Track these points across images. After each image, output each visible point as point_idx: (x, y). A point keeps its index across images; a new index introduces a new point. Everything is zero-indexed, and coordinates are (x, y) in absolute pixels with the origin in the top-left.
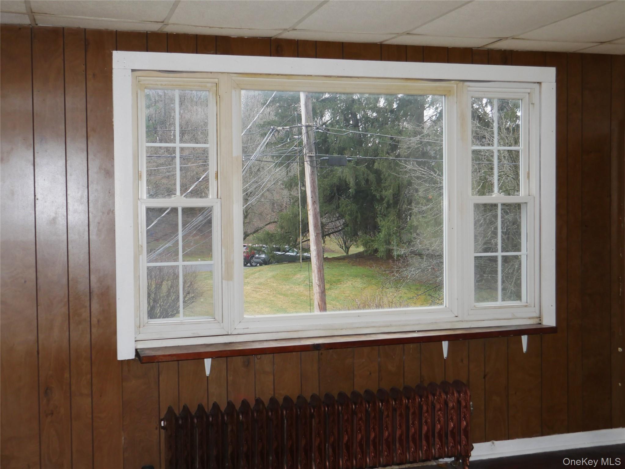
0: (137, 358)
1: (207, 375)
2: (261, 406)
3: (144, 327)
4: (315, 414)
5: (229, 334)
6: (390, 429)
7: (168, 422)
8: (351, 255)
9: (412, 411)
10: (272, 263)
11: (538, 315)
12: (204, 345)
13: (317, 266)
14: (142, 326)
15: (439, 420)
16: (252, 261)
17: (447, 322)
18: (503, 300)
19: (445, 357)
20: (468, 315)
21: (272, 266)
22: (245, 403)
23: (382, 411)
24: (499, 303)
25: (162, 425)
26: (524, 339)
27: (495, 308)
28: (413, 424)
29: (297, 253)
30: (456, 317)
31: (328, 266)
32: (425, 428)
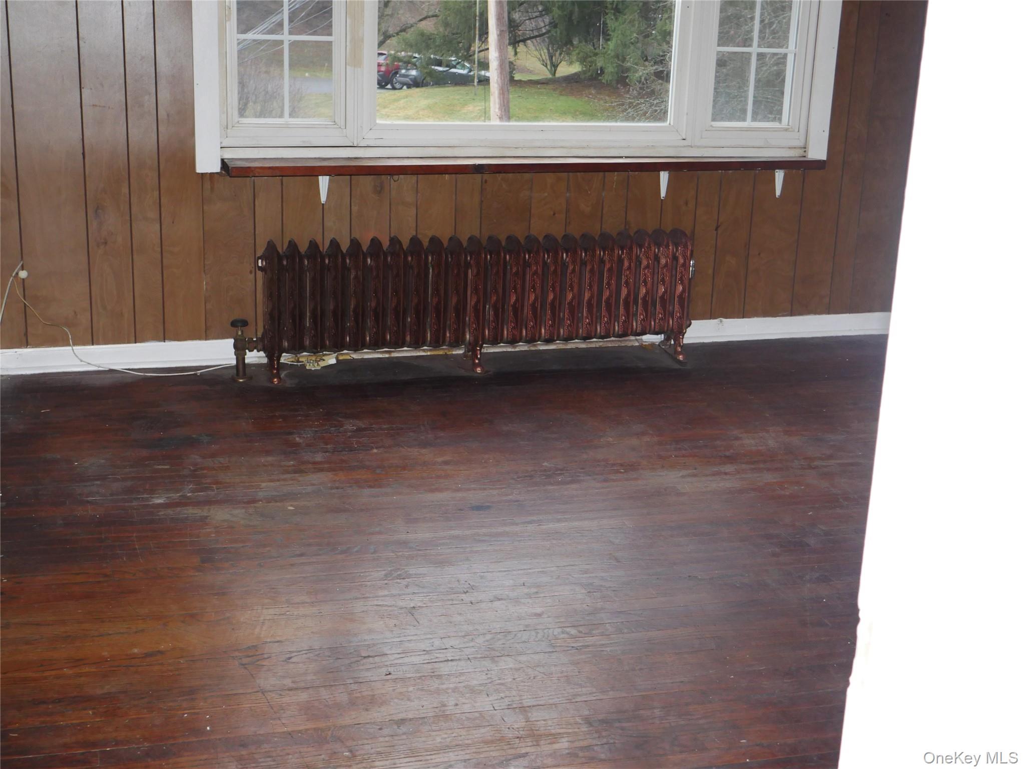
0: (223, 172)
1: (322, 203)
2: (398, 246)
3: (234, 128)
4: (472, 262)
5: (355, 145)
6: (575, 290)
7: (268, 261)
8: (559, 78)
9: (608, 266)
10: (427, 86)
11: (802, 144)
12: (319, 158)
13: (498, 84)
14: (230, 126)
15: (645, 281)
16: (394, 80)
17: (669, 147)
18: (754, 119)
19: (663, 197)
20: (701, 138)
21: (427, 90)
22: (375, 242)
23: (567, 264)
24: (748, 123)
25: (260, 265)
26: (779, 176)
27: (741, 129)
28: (609, 284)
29: (470, 71)
30: (684, 139)
31: (520, 95)
32: (624, 292)
